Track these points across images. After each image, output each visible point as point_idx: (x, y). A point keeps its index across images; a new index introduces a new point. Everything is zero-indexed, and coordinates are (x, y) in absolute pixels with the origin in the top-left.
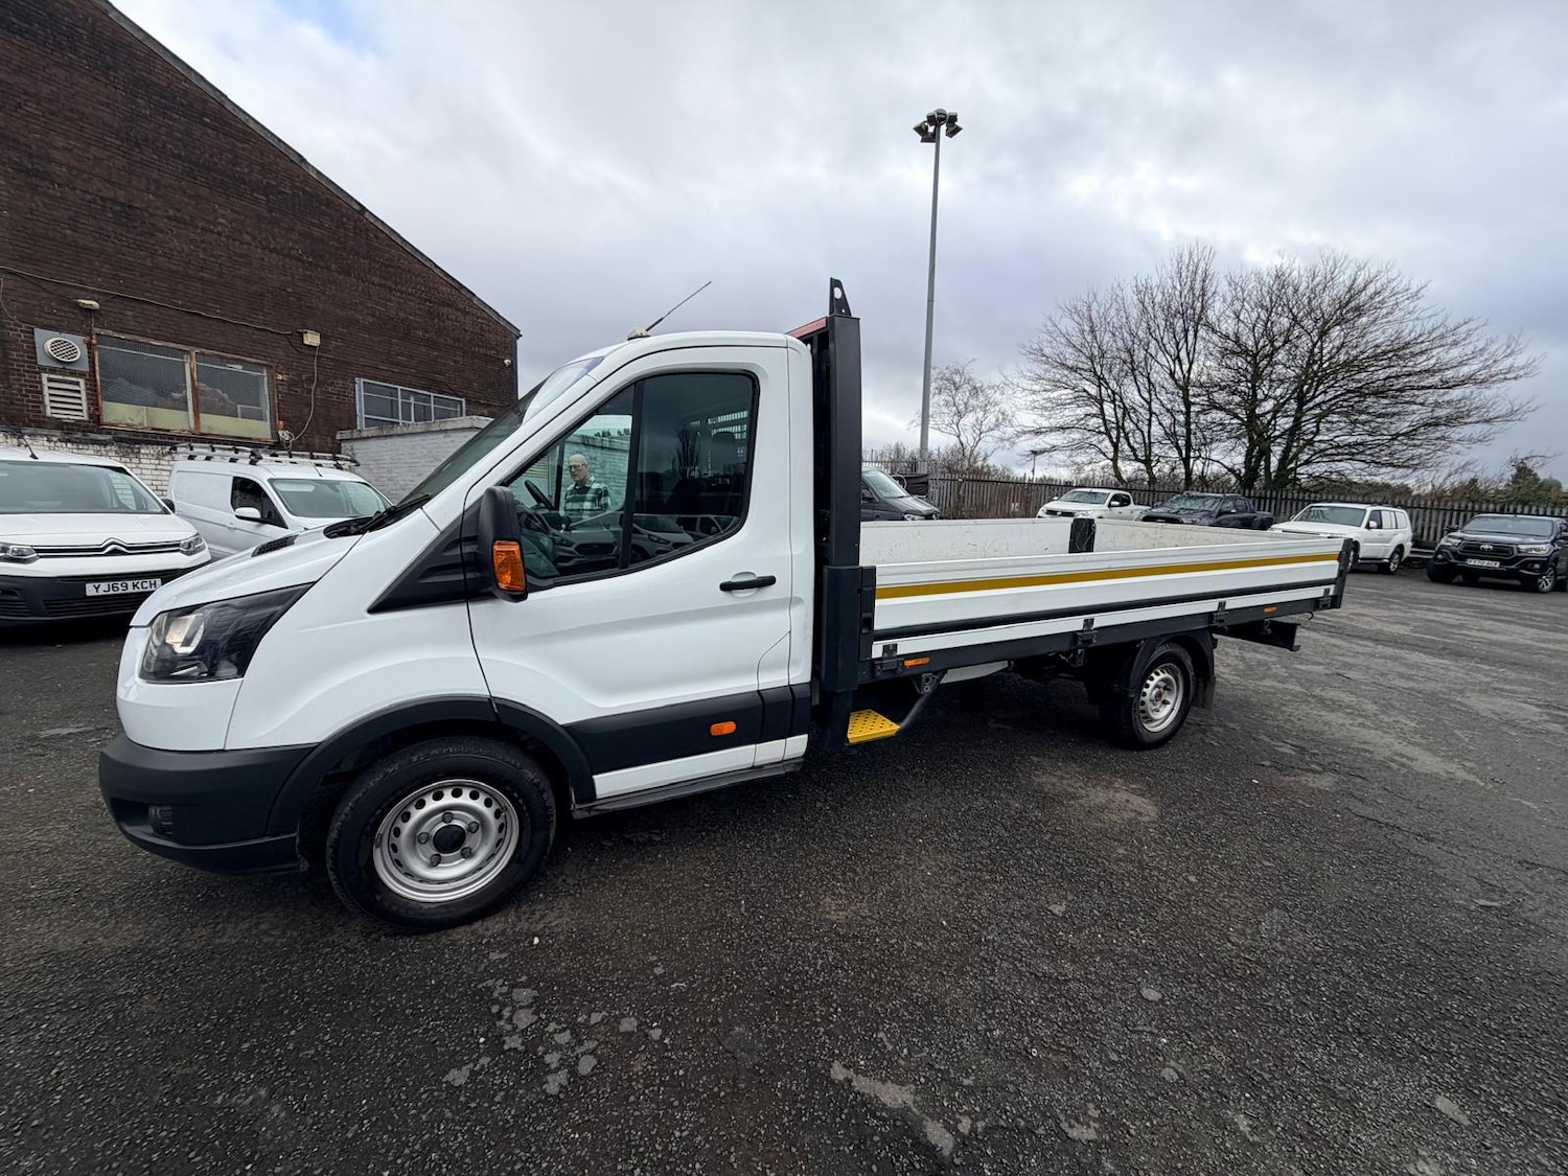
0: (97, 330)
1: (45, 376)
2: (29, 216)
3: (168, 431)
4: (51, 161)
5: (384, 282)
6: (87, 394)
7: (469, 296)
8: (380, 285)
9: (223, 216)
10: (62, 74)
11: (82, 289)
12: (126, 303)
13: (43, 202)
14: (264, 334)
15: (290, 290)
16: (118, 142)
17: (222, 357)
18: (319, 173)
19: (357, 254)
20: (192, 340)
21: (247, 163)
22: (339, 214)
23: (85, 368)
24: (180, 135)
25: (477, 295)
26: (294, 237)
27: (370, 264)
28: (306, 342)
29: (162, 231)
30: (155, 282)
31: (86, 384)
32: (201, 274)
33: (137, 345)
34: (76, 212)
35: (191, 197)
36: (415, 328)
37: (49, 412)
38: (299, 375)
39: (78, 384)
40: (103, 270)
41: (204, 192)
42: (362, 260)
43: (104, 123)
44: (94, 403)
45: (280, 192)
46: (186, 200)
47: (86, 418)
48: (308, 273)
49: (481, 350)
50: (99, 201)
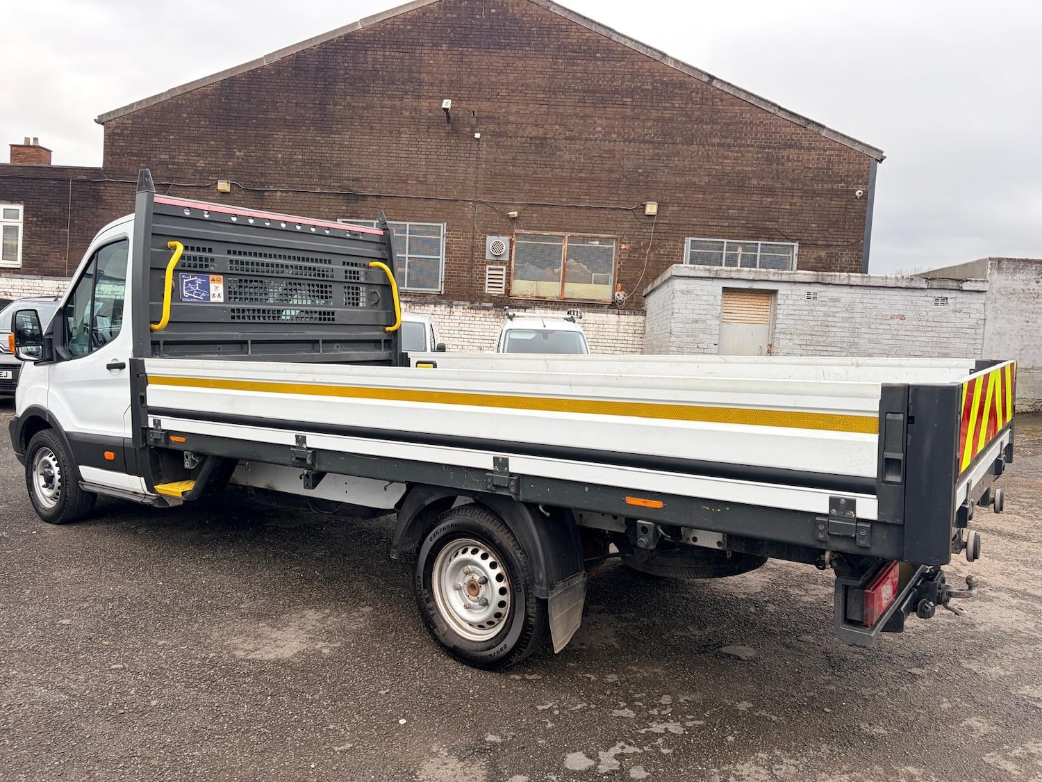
0: (516, 231)
1: (488, 267)
2: (494, 164)
3: (545, 298)
4: (508, 123)
5: (724, 140)
6: (506, 276)
8: (720, 145)
9: (600, 125)
10: (520, 64)
11: (512, 204)
12: (534, 208)
13: (501, 151)
14: (616, 212)
15: (640, 171)
16: (544, 96)
17: (584, 237)
18: (676, 61)
19: (701, 121)
20: (568, 227)
21: (621, 76)
22: (689, 92)
23: (506, 258)
24: (580, 75)
25: (827, 126)
26: (649, 124)
27: (712, 128)
28: (646, 213)
29: (561, 150)
30: (552, 189)
31: (506, 270)
32: (580, 175)
33: (535, 237)
34: (516, 152)
35: (582, 118)
36: (750, 178)
37: (487, 290)
38: (638, 243)
39: (502, 270)
40: (525, 188)
41: (589, 111)
42: (705, 127)
43: (539, 86)
44: (508, 282)
45: (643, 91)
46: (577, 121)
47: (503, 293)
48: (657, 151)
49: (825, 186)
50: (529, 141)
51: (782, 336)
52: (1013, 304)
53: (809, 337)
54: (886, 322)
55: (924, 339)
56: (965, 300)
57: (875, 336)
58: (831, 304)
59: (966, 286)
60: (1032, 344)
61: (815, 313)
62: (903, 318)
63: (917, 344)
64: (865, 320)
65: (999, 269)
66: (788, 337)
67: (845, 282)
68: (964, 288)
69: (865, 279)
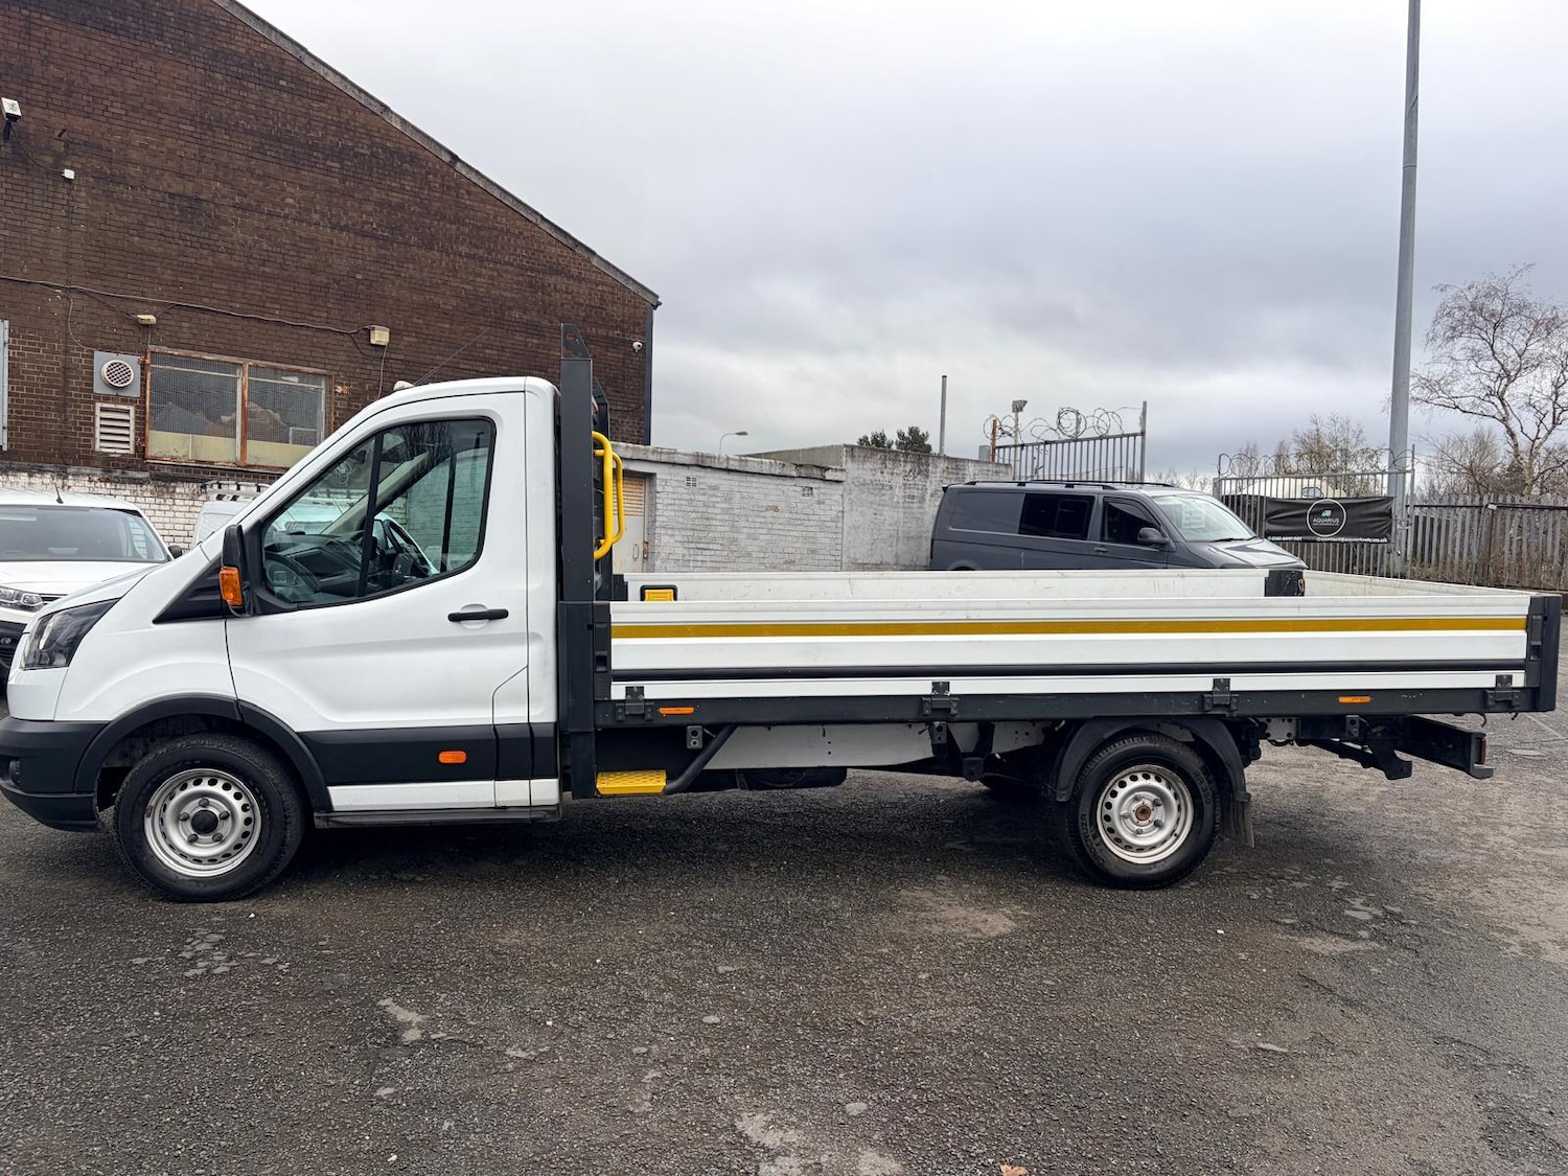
0: (151, 347)
1: (98, 405)
2: (102, 227)
3: (212, 463)
4: (127, 161)
5: (474, 250)
6: (136, 423)
7: (586, 255)
8: (469, 256)
9: (293, 196)
10: (147, 65)
11: (143, 302)
12: (183, 312)
13: (117, 210)
14: (324, 335)
15: (359, 277)
16: (192, 129)
17: (276, 369)
18: (404, 122)
19: (443, 218)
20: (246, 350)
21: (322, 125)
22: (423, 171)
23: (135, 393)
24: (253, 107)
25: (598, 253)
26: (369, 208)
27: (458, 229)
28: (373, 342)
29: (226, 224)
30: (215, 285)
31: (136, 413)
32: (262, 268)
33: (188, 361)
34: (144, 214)
35: (260, 178)
36: (510, 308)
37: (98, 446)
38: (362, 385)
39: (128, 412)
40: (165, 276)
41: (273, 169)
42: (448, 226)
43: (182, 110)
44: (141, 435)
45: (356, 155)
46: (253, 182)
47: (132, 452)
48: (383, 252)
49: (600, 331)
50: (168, 200)
51: (663, 531)
52: (864, 496)
53: (691, 533)
54: (762, 514)
55: (795, 533)
56: (828, 491)
57: (752, 531)
58: (711, 492)
59: (829, 475)
60: (880, 537)
61: (694, 503)
62: (776, 509)
63: (790, 538)
64: (743, 512)
65: (853, 456)
66: (669, 532)
67: (724, 466)
68: (827, 478)
69: (743, 463)
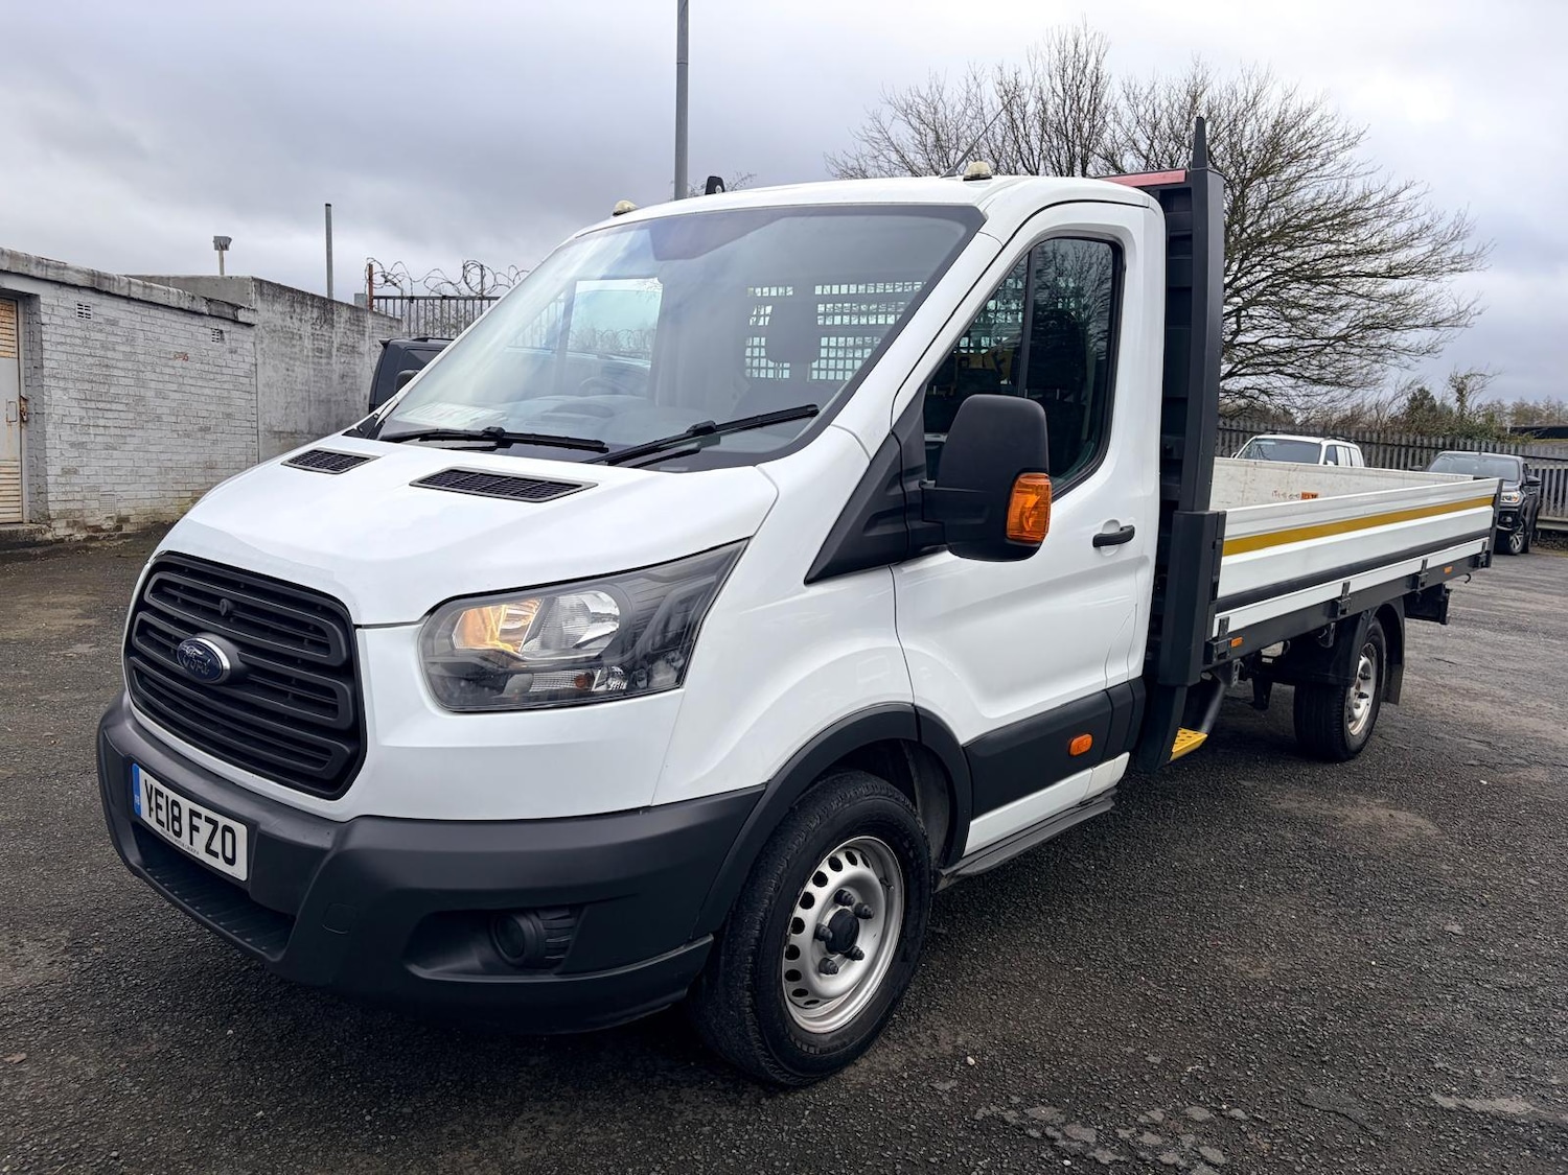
51: (53, 383)
52: (275, 346)
53: (87, 386)
54: (170, 363)
55: (207, 391)
56: (240, 337)
57: (161, 386)
58: (108, 328)
59: (242, 316)
60: (293, 400)
61: (90, 343)
62: (185, 357)
63: (203, 398)
64: (149, 359)
65: (262, 294)
66: (62, 384)
67: (125, 293)
68: (240, 319)
69: (147, 291)
